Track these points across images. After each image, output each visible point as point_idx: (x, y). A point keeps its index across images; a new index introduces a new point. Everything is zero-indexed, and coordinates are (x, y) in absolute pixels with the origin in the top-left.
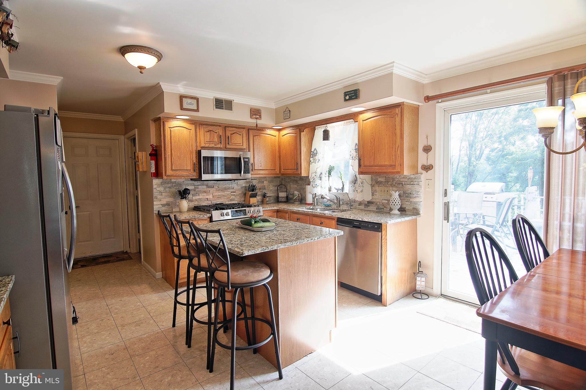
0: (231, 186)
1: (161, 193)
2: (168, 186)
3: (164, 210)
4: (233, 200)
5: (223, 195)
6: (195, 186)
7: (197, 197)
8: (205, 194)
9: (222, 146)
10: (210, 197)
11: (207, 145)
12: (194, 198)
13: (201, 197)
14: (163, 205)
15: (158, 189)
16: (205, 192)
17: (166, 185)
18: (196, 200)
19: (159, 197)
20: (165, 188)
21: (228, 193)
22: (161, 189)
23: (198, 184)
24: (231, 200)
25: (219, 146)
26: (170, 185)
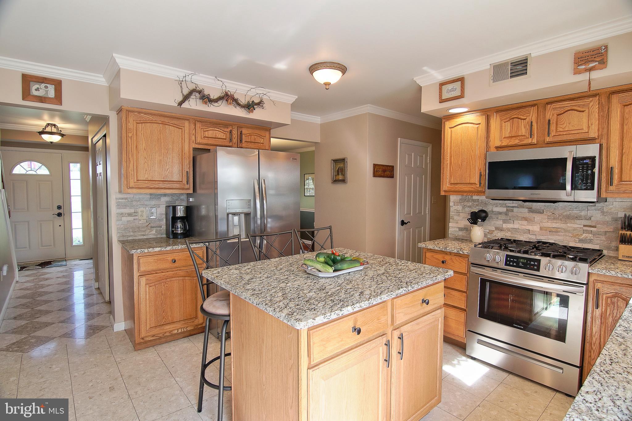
0: (583, 213)
1: (458, 212)
2: (468, 205)
3: (460, 235)
4: (590, 241)
5: (564, 229)
6: (508, 208)
7: (510, 226)
8: (525, 223)
9: (535, 141)
10: (536, 228)
11: (504, 144)
12: (505, 226)
13: (516, 226)
14: (461, 229)
15: (456, 207)
16: (525, 219)
17: (466, 203)
18: (508, 230)
19: (455, 217)
20: (464, 207)
21: (576, 226)
22: (459, 208)
23: (514, 205)
24: (581, 241)
25: (529, 141)
26: (471, 204)
